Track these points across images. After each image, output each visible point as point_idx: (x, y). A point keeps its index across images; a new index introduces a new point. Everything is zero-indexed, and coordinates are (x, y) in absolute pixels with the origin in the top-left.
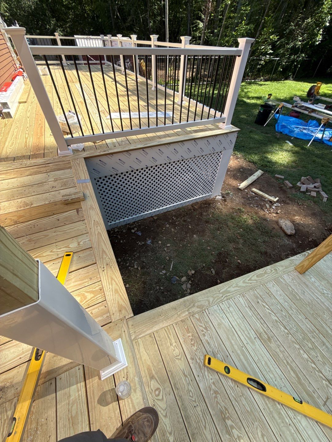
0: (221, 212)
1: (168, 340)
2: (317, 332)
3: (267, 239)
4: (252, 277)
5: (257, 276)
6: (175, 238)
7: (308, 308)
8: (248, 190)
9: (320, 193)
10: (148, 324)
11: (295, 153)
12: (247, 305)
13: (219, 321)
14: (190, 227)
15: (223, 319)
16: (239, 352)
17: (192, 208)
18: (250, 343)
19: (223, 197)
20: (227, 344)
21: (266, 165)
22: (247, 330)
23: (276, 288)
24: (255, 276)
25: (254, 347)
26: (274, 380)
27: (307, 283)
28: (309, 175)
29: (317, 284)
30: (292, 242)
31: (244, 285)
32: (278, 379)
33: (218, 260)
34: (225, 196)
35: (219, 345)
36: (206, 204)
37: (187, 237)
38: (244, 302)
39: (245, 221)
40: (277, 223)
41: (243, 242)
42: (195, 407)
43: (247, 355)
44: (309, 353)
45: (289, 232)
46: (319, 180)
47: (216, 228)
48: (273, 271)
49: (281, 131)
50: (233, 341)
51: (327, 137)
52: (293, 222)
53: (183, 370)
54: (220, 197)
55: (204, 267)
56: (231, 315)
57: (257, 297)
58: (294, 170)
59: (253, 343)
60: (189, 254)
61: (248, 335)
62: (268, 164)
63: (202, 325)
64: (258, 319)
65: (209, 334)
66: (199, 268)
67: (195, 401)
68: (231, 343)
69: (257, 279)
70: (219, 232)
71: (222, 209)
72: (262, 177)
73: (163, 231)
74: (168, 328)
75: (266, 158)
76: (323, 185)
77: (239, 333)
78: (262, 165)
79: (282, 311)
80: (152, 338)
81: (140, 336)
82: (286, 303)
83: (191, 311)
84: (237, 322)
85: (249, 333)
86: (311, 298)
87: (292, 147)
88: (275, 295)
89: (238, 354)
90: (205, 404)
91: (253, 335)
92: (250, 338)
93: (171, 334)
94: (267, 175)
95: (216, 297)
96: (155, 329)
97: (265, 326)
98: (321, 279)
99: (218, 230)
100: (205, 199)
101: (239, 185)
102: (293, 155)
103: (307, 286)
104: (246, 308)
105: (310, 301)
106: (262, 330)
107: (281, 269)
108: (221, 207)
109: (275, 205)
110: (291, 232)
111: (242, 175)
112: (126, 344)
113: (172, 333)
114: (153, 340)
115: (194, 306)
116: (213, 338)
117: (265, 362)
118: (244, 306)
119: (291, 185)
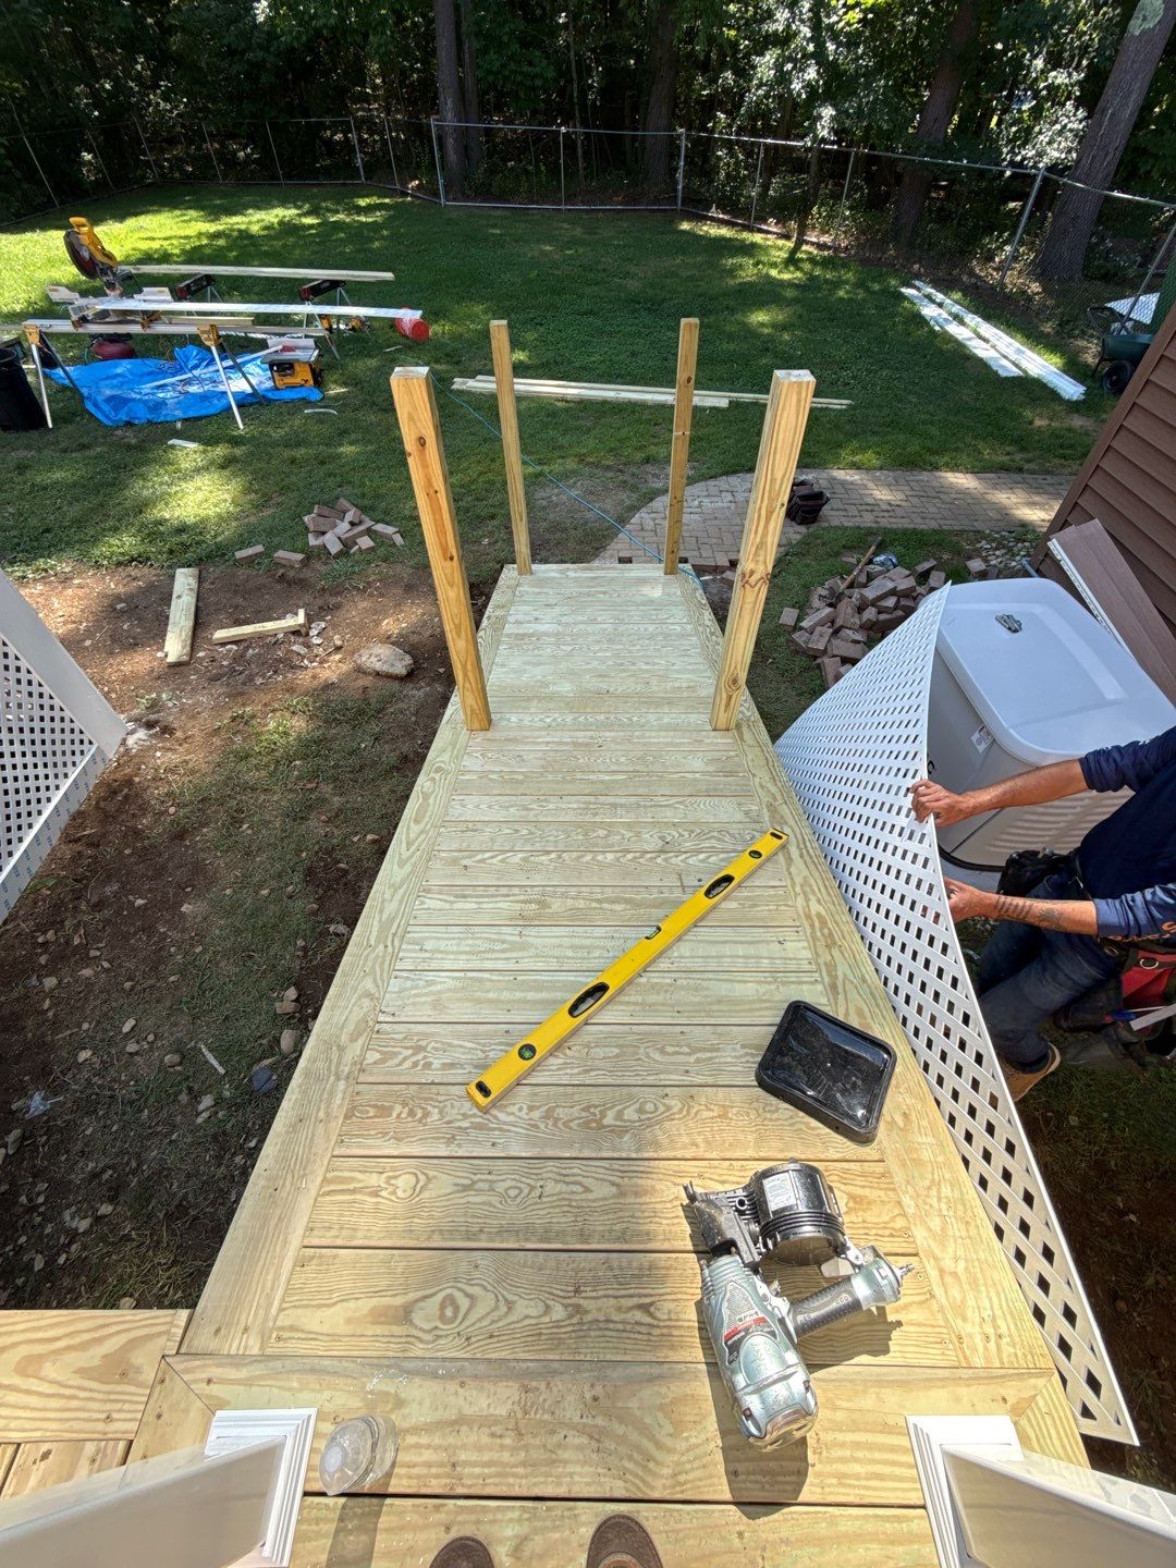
0: (193, 772)
1: (358, 1197)
2: (592, 799)
3: (374, 727)
4: (408, 834)
5: (417, 821)
6: (128, 985)
7: (550, 777)
8: (205, 650)
9: (375, 531)
10: (264, 1255)
11: (226, 464)
12: (452, 899)
13: (429, 999)
14: (140, 902)
15: (432, 983)
16: (519, 995)
17: (78, 847)
18: (520, 954)
19: (150, 725)
20: (487, 1014)
21: (182, 544)
22: (495, 941)
23: (471, 801)
24: (412, 824)
25: (532, 952)
26: (606, 954)
27: (511, 735)
28: (314, 504)
29: (527, 718)
30: (428, 685)
31: (408, 868)
32: (610, 944)
33: (321, 891)
34: (153, 717)
35: (474, 1037)
36: (115, 793)
37: (164, 936)
38: (441, 900)
39: (285, 733)
40: (360, 670)
41: (331, 786)
42: (540, 1197)
43: (535, 981)
44: (609, 846)
45: (400, 668)
46: (343, 502)
47: (223, 825)
48: (437, 776)
49: (125, 418)
50: (491, 995)
51: (263, 379)
52: (387, 639)
53: (456, 1188)
54: (142, 734)
55: (305, 949)
56: (440, 956)
57: (455, 861)
58: (268, 512)
59: (523, 947)
60: (228, 968)
61: (505, 946)
62: (185, 536)
63: (401, 1057)
64: (492, 896)
65: (436, 1049)
66: (296, 965)
67: (532, 1188)
68: (491, 1001)
69: (422, 826)
70: (245, 826)
71: (186, 762)
72: (206, 585)
73: (50, 1014)
74: (330, 1182)
75: (161, 522)
76: (363, 509)
77: (488, 965)
78: (171, 552)
79: (517, 831)
80: (313, 1258)
81: (274, 1311)
82: (512, 810)
83: (347, 1070)
84: (462, 953)
85: (503, 942)
86: (540, 754)
87: (204, 452)
88: (483, 818)
89: (519, 1001)
90: (551, 1163)
91: (510, 934)
92: (514, 947)
93: (352, 1179)
94: (213, 571)
95: (373, 968)
96: (300, 1231)
97: (516, 891)
98: (524, 704)
99: (236, 822)
100: (93, 782)
101: (160, 654)
102: (226, 473)
103: (514, 740)
104: (455, 906)
105: (543, 762)
106: (518, 906)
107: (446, 757)
108: (174, 758)
109: (314, 632)
110: (404, 663)
111: (140, 619)
112: (254, 1388)
113: (352, 1174)
114: (321, 1257)
115: (341, 1049)
116: (450, 1045)
117: (571, 947)
118: (447, 906)
119: (300, 556)
